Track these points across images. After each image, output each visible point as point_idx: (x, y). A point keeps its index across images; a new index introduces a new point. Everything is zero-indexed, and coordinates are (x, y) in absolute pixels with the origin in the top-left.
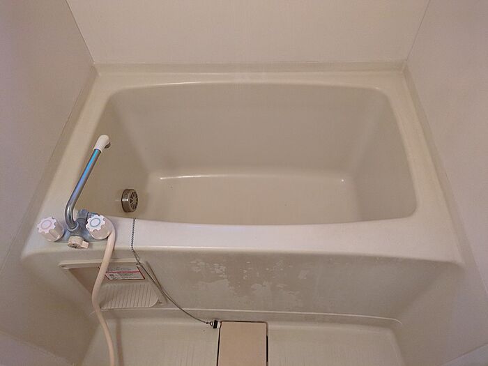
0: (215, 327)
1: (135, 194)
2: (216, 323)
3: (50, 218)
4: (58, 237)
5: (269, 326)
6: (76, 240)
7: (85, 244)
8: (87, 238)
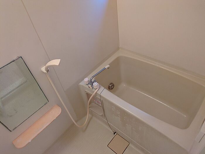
0: (114, 134)
1: (113, 85)
2: (115, 133)
3: (88, 78)
4: (87, 83)
5: (130, 145)
6: (90, 86)
7: (91, 88)
8: (93, 87)
